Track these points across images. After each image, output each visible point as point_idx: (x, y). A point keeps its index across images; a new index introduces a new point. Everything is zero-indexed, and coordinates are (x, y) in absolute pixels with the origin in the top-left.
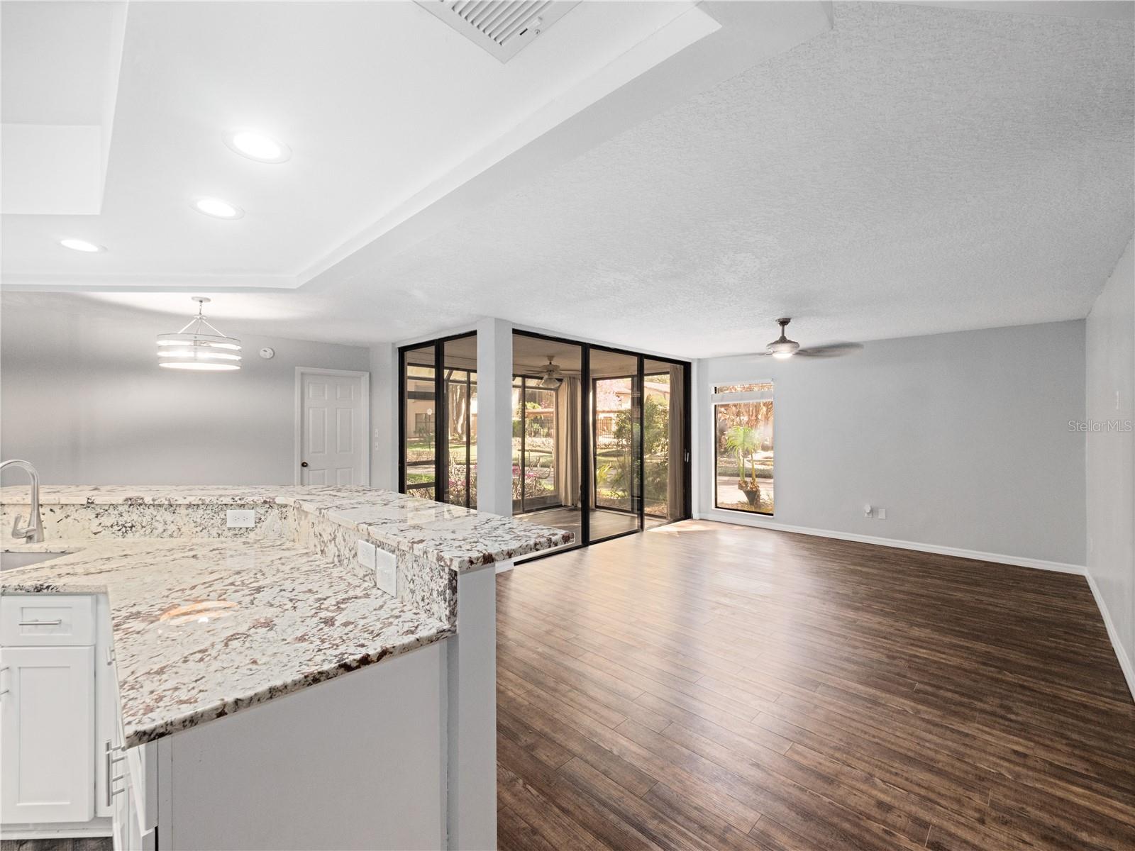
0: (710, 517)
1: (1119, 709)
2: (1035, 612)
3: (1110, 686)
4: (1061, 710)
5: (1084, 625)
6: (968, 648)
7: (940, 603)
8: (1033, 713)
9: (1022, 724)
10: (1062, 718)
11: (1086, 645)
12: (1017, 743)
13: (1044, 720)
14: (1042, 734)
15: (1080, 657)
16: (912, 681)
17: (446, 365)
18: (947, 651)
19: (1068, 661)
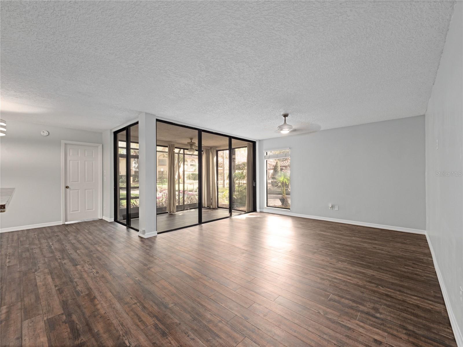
0: (264, 211)
1: (437, 308)
2: (400, 253)
3: (433, 293)
4: (405, 310)
5: (422, 259)
6: (363, 273)
7: (355, 249)
8: (390, 312)
9: (382, 320)
10: (405, 315)
11: (422, 270)
12: (378, 334)
13: (395, 316)
14: (393, 326)
15: (419, 277)
16: (328, 294)
17: (131, 140)
18: (352, 275)
19: (412, 279)
